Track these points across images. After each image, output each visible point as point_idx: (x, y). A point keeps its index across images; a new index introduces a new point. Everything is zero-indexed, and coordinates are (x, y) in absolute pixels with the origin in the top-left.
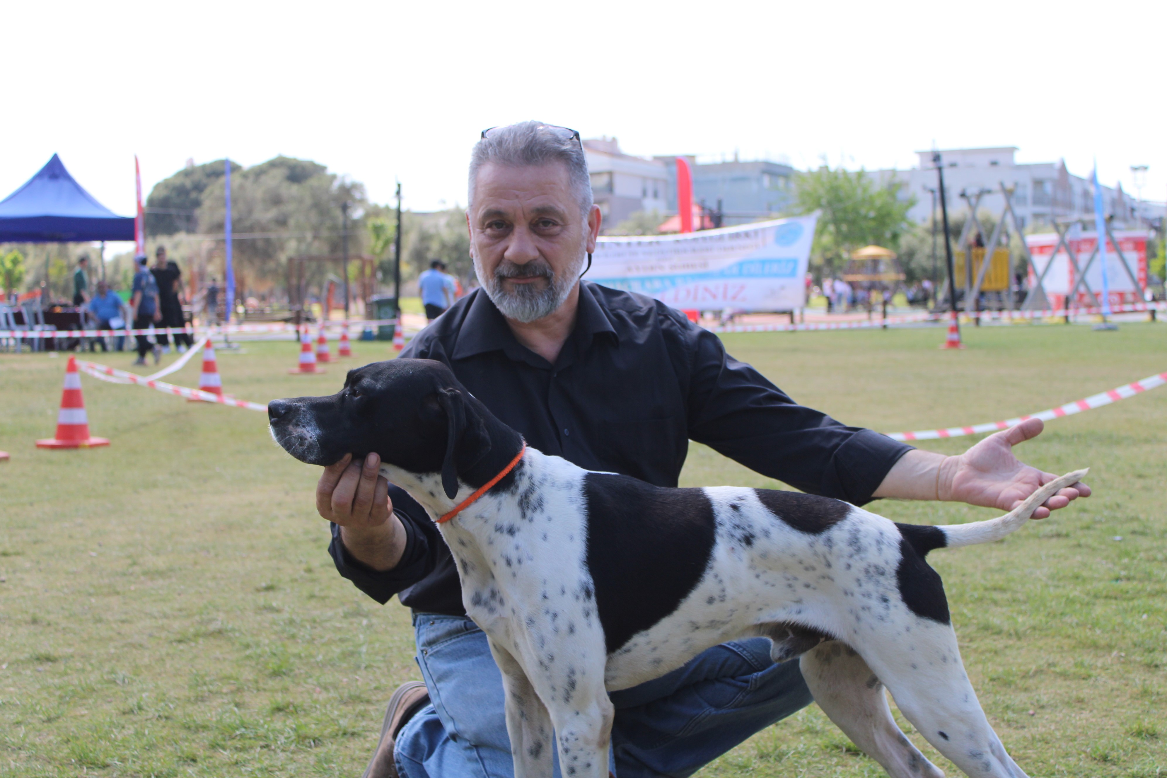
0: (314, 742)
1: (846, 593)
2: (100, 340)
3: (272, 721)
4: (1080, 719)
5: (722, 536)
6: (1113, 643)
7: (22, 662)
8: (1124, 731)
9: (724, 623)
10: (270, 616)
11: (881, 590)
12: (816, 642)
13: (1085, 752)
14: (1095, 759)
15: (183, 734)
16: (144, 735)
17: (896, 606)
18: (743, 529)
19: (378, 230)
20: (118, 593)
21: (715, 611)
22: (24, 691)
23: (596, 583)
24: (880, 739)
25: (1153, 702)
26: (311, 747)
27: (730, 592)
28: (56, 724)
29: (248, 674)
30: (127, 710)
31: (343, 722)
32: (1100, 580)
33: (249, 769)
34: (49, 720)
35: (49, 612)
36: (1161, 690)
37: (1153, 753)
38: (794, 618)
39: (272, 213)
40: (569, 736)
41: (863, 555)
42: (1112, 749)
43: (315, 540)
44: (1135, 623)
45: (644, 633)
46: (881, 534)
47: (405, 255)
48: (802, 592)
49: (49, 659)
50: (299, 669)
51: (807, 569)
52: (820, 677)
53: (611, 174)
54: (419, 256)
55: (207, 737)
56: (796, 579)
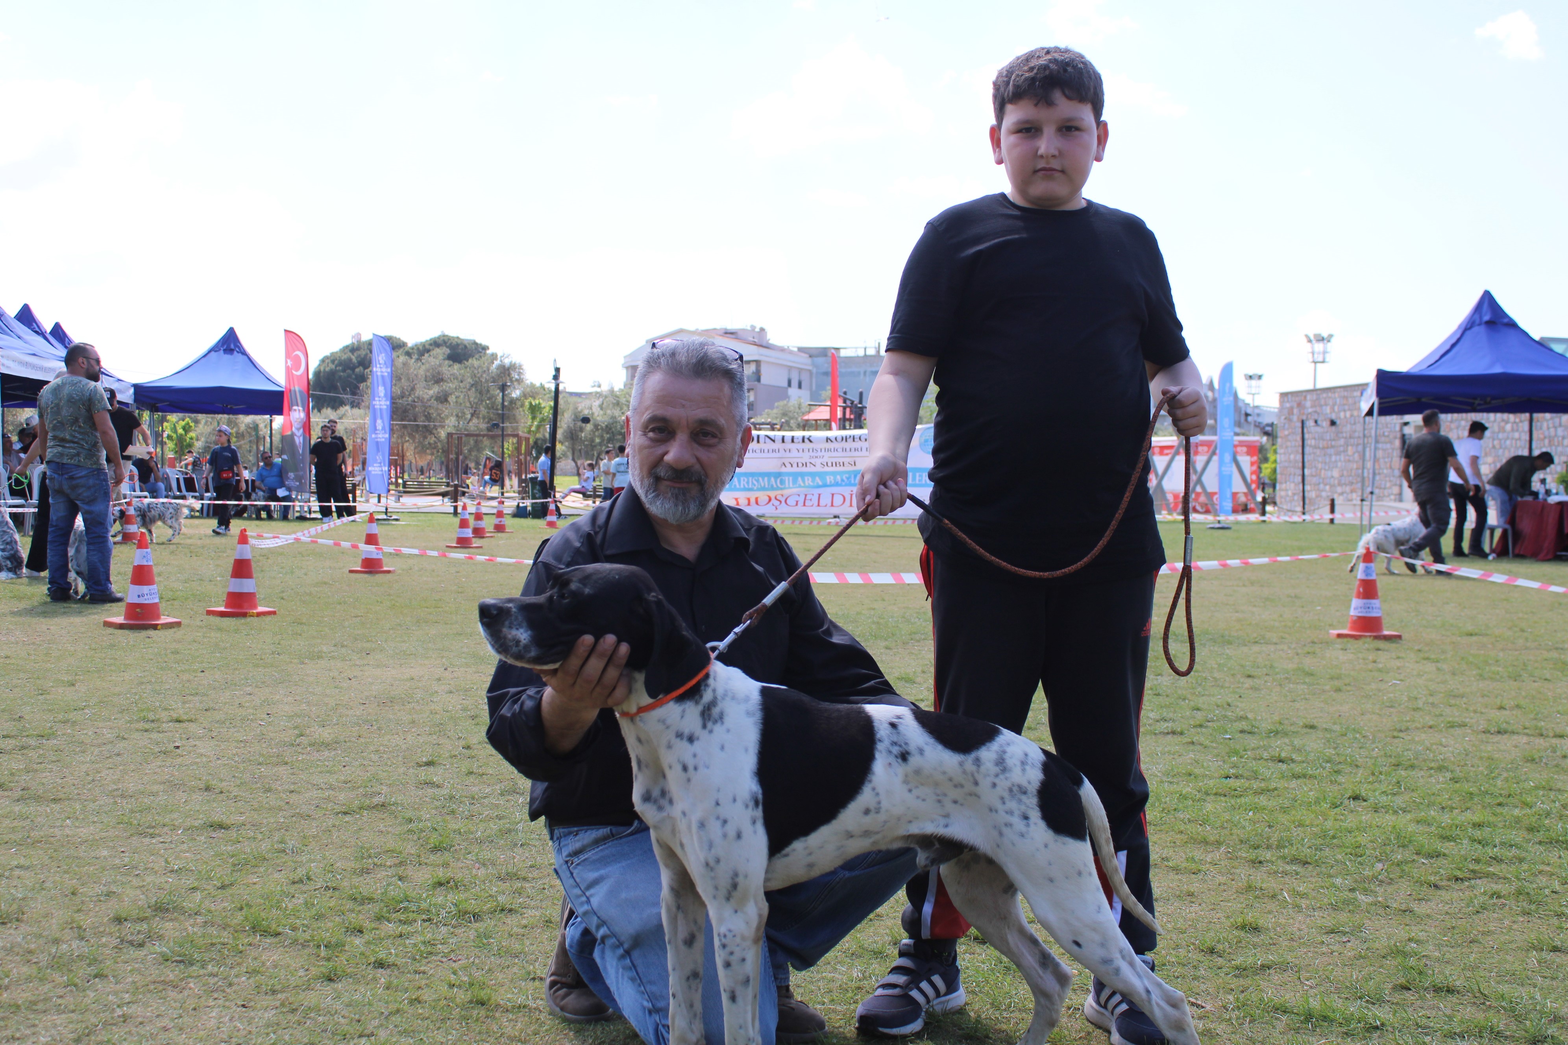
0: (474, 917)
1: (991, 810)
2: (267, 509)
3: (433, 895)
4: (1190, 912)
5: (881, 752)
6: (1222, 840)
7: (197, 828)
8: (1229, 924)
9: (877, 833)
10: (430, 791)
11: (1023, 808)
12: (962, 852)
13: (1194, 944)
14: (1203, 951)
15: (350, 905)
16: (313, 904)
17: (1035, 824)
18: (900, 746)
19: (534, 410)
20: (286, 763)
21: (868, 821)
22: (199, 857)
23: (764, 794)
24: (1013, 939)
25: (1257, 897)
26: (470, 922)
27: (885, 804)
28: (230, 891)
29: (411, 849)
30: (296, 880)
31: (501, 899)
32: (1211, 778)
33: (412, 942)
34: (223, 887)
35: (221, 780)
36: (1264, 886)
37: (1255, 946)
38: (941, 831)
39: (435, 390)
40: (727, 933)
41: (1007, 775)
42: (1219, 942)
43: (473, 718)
44: (1242, 820)
45: (803, 839)
46: (1026, 755)
47: (559, 435)
48: (949, 807)
49: (221, 826)
50: (459, 845)
51: (956, 786)
52: (959, 883)
53: (758, 363)
54: (573, 436)
55: (373, 909)
56: (945, 795)
